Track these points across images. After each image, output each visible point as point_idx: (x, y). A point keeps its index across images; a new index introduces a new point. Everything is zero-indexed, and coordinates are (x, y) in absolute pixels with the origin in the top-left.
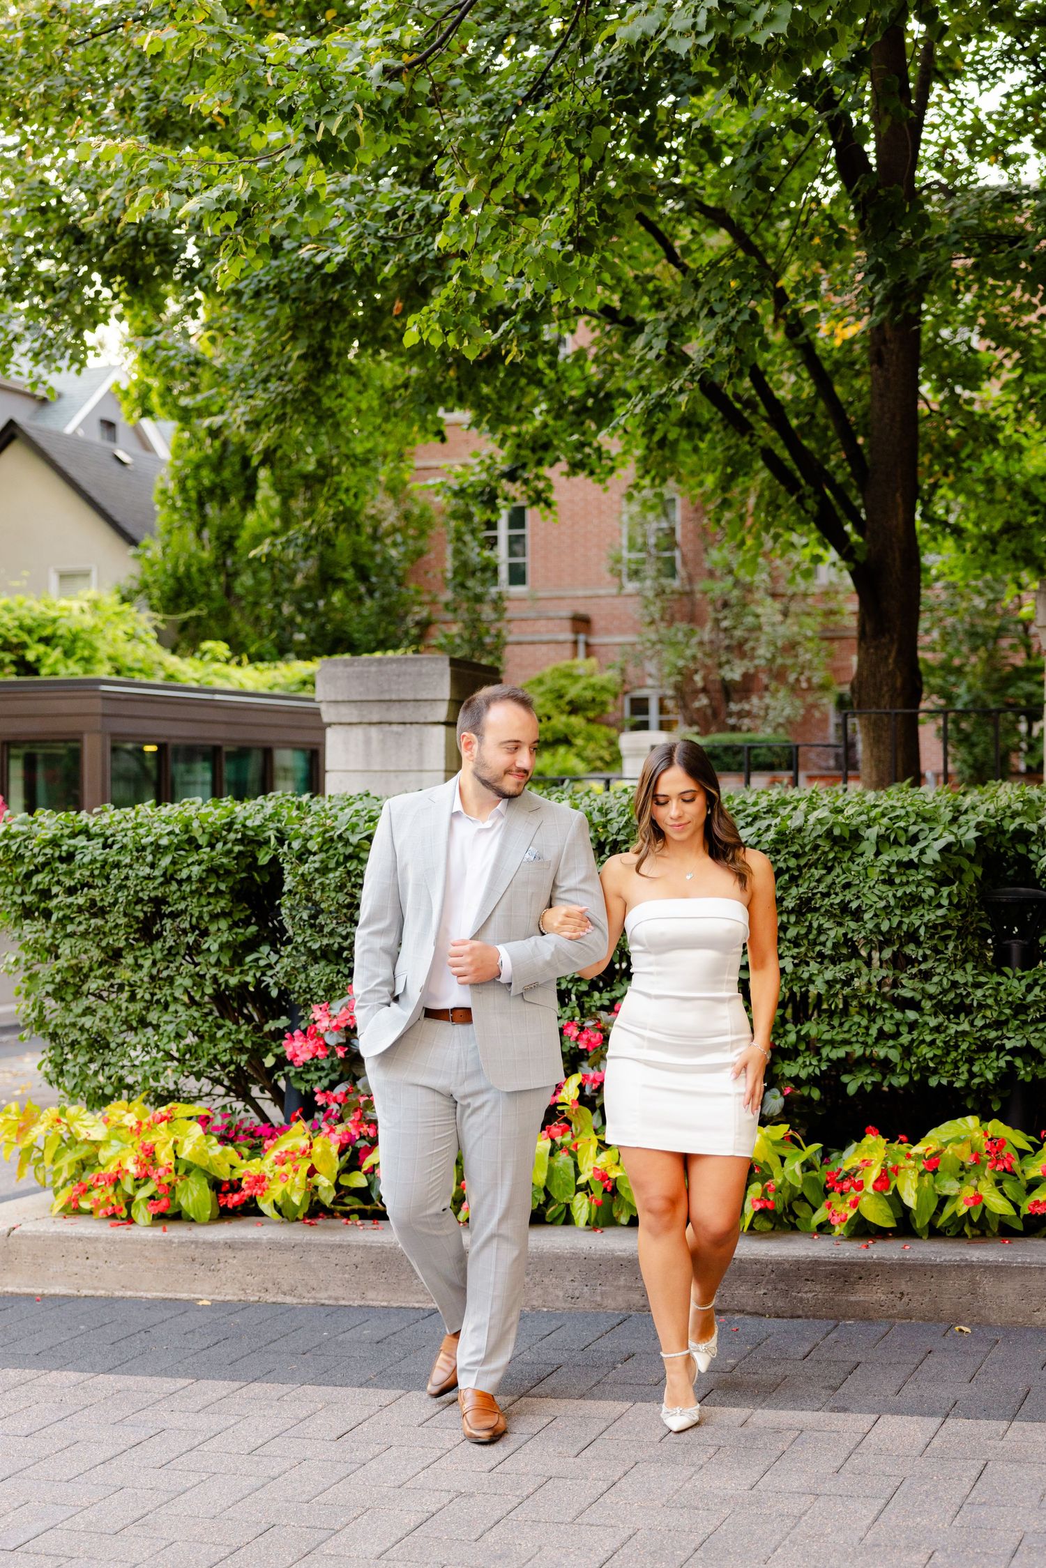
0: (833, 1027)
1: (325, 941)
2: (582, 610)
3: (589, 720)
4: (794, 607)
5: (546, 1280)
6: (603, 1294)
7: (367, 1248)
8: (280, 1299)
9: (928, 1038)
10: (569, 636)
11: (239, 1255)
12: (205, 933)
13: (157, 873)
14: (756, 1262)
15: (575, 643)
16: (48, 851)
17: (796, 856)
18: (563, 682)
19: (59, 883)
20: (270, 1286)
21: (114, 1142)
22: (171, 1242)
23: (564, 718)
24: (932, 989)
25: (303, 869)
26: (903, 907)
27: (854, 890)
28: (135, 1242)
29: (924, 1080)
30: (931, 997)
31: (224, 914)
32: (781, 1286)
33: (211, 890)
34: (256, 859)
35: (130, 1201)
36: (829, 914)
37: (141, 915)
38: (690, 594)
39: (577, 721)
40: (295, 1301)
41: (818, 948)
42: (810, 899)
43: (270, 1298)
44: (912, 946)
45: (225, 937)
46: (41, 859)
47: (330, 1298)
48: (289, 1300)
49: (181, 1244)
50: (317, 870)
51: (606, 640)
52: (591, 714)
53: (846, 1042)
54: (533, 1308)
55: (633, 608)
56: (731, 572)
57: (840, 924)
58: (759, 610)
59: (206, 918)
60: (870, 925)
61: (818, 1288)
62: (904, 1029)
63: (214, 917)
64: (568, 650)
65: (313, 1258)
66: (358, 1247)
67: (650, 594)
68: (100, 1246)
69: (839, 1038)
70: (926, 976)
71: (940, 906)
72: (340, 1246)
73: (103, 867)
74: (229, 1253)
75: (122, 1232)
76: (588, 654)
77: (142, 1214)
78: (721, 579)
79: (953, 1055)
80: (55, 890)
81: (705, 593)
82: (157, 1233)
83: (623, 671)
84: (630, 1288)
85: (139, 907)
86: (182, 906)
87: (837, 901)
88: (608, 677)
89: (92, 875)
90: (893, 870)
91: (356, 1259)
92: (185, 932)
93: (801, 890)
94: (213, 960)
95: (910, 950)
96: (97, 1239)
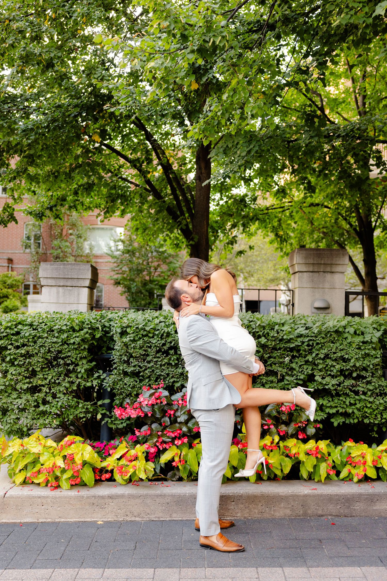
0: (329, 401)
1: (132, 369)
2: (11, 256)
3: (14, 291)
4: (78, 259)
5: (250, 506)
6: (274, 511)
7: (173, 496)
8: (133, 519)
9: (369, 405)
10: (7, 265)
11: (114, 501)
12: (77, 365)
13: (60, 341)
14: (337, 495)
15: (8, 267)
16: (8, 330)
17: (323, 338)
18: (6, 278)
19: (12, 344)
20: (128, 513)
21: (45, 453)
22: (83, 497)
23: (6, 290)
24: (371, 388)
25: (125, 340)
26: (363, 358)
27: (345, 351)
28: (66, 497)
29: (363, 420)
30: (370, 390)
31: (85, 358)
32: (347, 504)
33: (82, 348)
34: (94, 336)
35: (57, 478)
36: (336, 360)
37: (50, 358)
38: (45, 254)
39: (10, 291)
40: (140, 519)
41: (329, 373)
42: (329, 354)
43: (129, 519)
44: (364, 372)
45: (86, 367)
46: (5, 334)
47: (156, 517)
48: (137, 519)
49: (88, 497)
50: (131, 340)
51: (18, 266)
52: (14, 289)
53: (336, 407)
54: (245, 518)
55: (28, 257)
56: (60, 248)
57: (338, 364)
58: (68, 260)
59: (78, 359)
60: (352, 364)
61: (361, 504)
62: (357, 402)
63: (81, 358)
64: (6, 269)
65: (148, 501)
66: (169, 496)
67: (34, 253)
68: (49, 500)
69: (333, 405)
70: (369, 383)
71: (376, 358)
72: (160, 495)
73: (33, 338)
74: (110, 500)
75: (57, 493)
76: (12, 271)
77: (65, 485)
78: (57, 250)
79: (376, 411)
80: (9, 347)
81: (50, 254)
82: (74, 493)
83: (25, 276)
84: (286, 508)
85: (49, 354)
86: (69, 354)
87: (339, 355)
88: (20, 277)
89: (28, 341)
90: (361, 344)
91: (168, 501)
92: (68, 365)
93: (326, 351)
94: (80, 376)
95: (363, 373)
96: (47, 497)
